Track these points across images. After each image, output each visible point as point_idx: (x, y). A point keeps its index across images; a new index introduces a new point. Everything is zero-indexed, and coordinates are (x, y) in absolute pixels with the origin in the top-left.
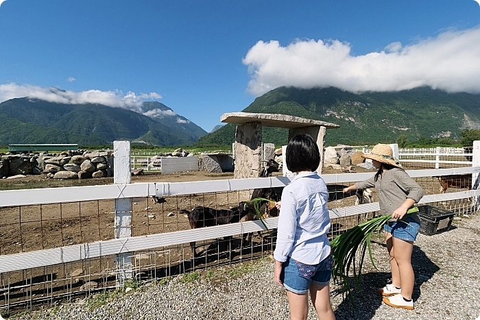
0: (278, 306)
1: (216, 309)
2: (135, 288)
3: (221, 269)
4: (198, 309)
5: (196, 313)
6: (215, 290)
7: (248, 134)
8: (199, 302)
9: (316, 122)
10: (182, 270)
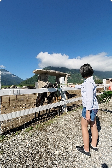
0: (67, 132)
1: (44, 139)
2: (3, 139)
3: (41, 123)
4: (36, 141)
5: (36, 142)
6: (41, 132)
7: (43, 77)
8: (36, 138)
9: (65, 73)
10: (25, 127)
